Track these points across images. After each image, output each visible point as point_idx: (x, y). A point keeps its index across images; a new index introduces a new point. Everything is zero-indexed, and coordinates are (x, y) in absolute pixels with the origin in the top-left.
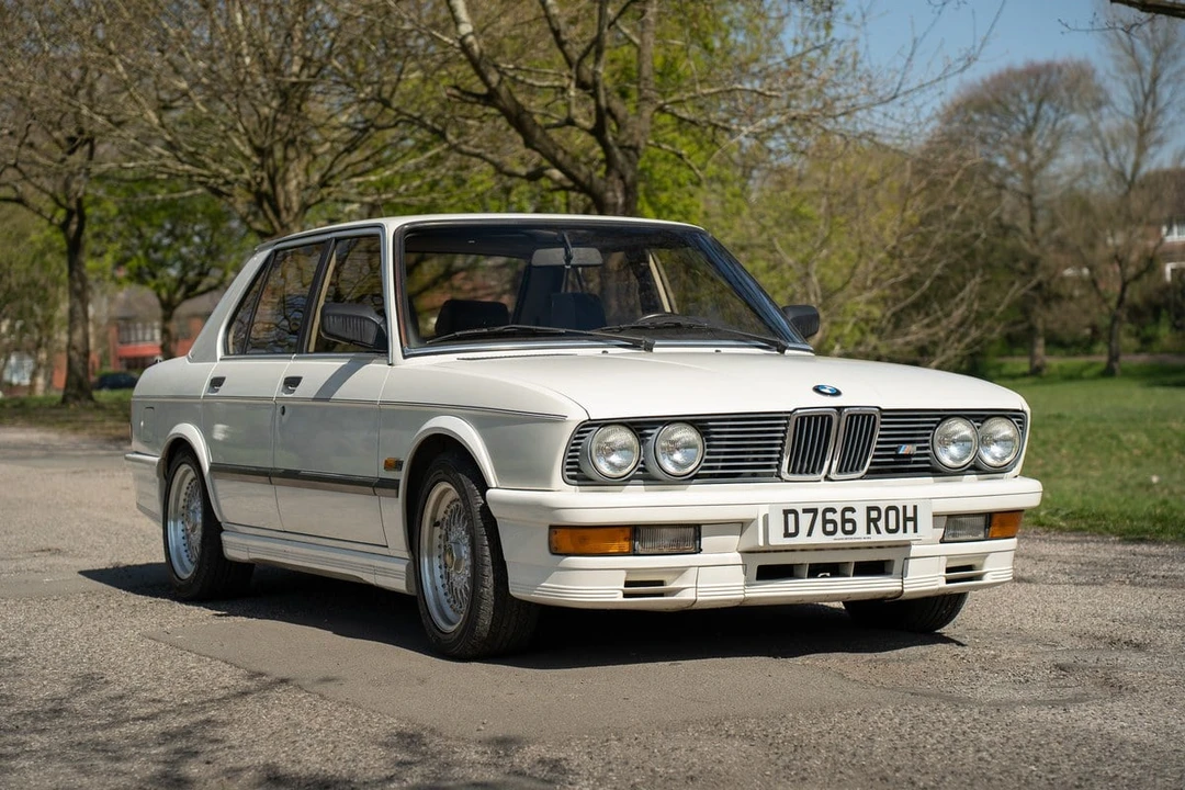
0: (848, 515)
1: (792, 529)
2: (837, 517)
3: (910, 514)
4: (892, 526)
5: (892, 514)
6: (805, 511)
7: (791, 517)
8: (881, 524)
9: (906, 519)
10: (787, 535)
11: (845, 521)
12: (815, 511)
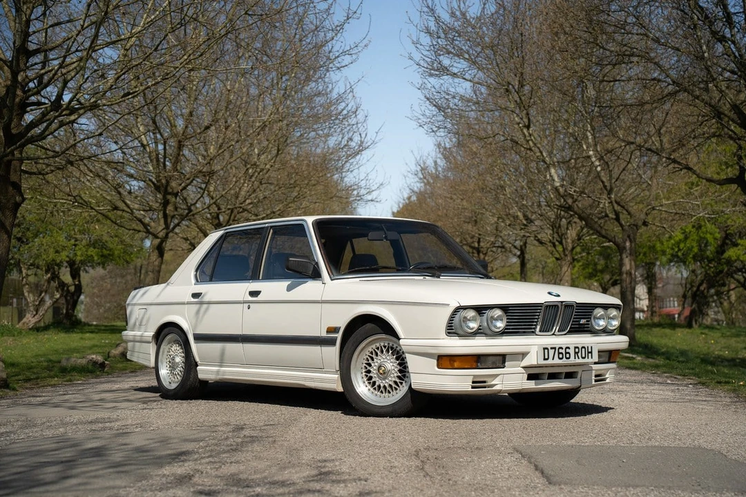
0: (568, 350)
1: (546, 357)
2: (563, 351)
3: (590, 350)
4: (584, 356)
5: (583, 349)
6: (552, 348)
7: (546, 351)
8: (579, 354)
9: (589, 353)
10: (545, 359)
11: (566, 353)
12: (555, 348)
